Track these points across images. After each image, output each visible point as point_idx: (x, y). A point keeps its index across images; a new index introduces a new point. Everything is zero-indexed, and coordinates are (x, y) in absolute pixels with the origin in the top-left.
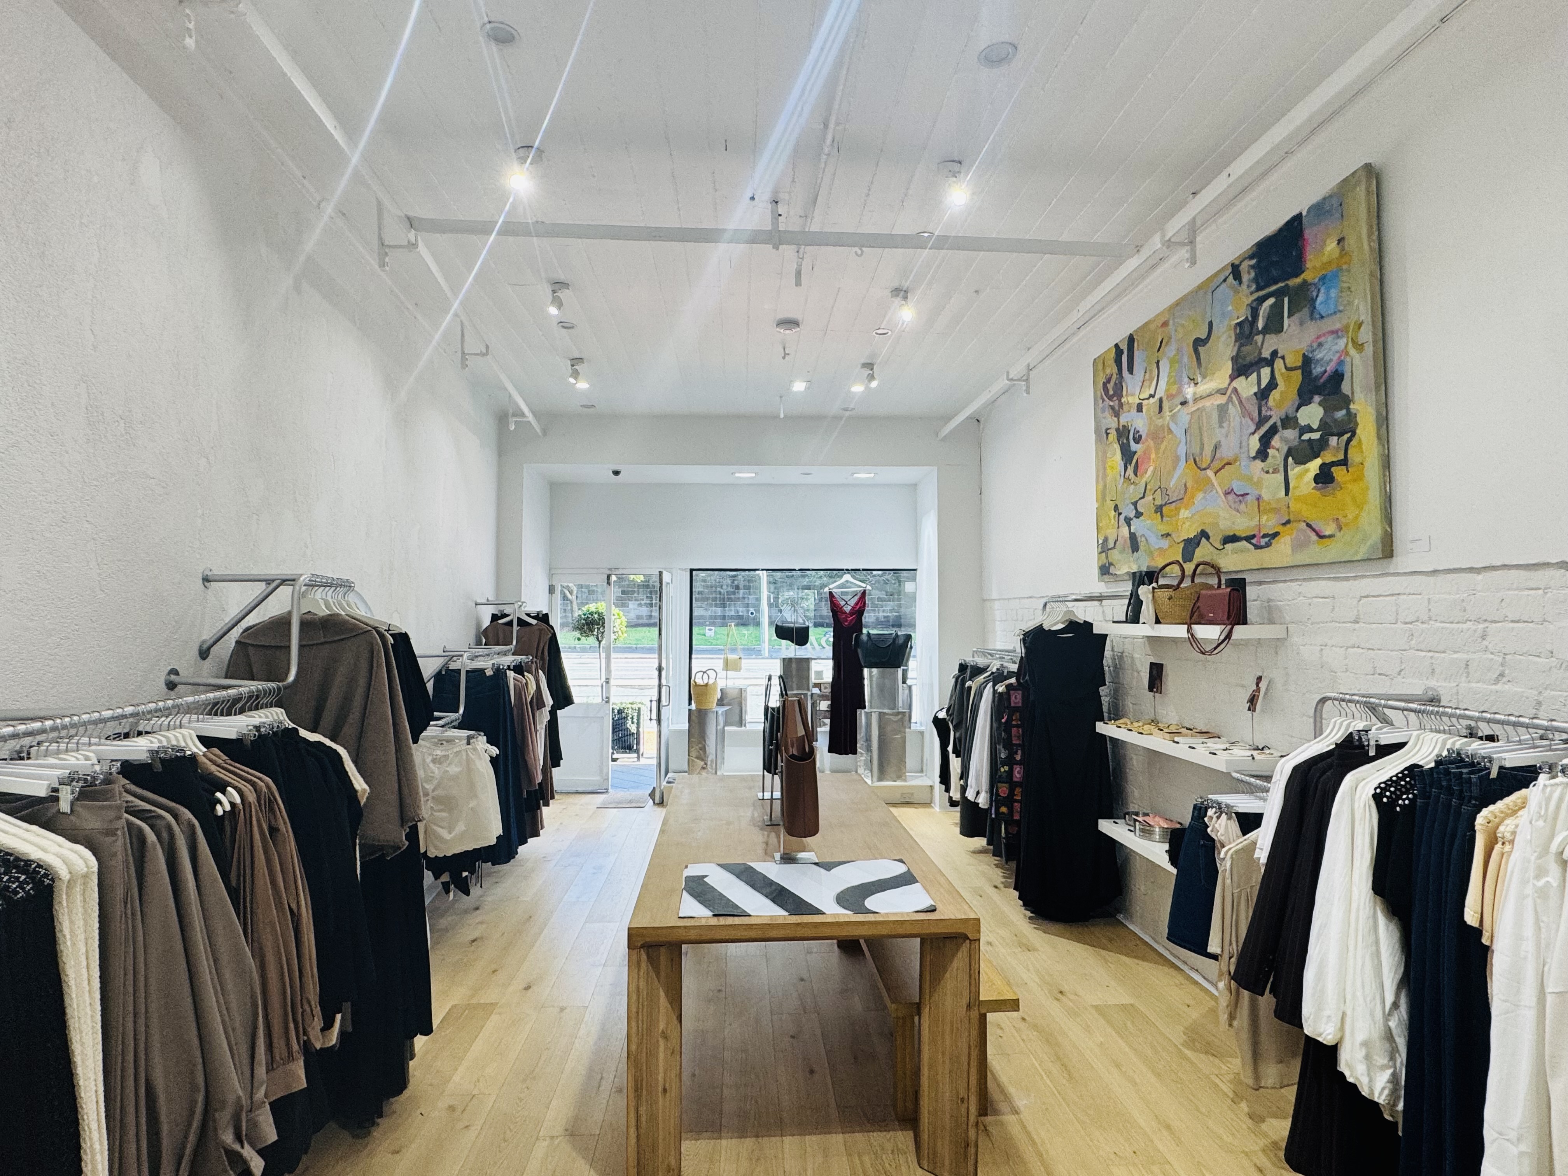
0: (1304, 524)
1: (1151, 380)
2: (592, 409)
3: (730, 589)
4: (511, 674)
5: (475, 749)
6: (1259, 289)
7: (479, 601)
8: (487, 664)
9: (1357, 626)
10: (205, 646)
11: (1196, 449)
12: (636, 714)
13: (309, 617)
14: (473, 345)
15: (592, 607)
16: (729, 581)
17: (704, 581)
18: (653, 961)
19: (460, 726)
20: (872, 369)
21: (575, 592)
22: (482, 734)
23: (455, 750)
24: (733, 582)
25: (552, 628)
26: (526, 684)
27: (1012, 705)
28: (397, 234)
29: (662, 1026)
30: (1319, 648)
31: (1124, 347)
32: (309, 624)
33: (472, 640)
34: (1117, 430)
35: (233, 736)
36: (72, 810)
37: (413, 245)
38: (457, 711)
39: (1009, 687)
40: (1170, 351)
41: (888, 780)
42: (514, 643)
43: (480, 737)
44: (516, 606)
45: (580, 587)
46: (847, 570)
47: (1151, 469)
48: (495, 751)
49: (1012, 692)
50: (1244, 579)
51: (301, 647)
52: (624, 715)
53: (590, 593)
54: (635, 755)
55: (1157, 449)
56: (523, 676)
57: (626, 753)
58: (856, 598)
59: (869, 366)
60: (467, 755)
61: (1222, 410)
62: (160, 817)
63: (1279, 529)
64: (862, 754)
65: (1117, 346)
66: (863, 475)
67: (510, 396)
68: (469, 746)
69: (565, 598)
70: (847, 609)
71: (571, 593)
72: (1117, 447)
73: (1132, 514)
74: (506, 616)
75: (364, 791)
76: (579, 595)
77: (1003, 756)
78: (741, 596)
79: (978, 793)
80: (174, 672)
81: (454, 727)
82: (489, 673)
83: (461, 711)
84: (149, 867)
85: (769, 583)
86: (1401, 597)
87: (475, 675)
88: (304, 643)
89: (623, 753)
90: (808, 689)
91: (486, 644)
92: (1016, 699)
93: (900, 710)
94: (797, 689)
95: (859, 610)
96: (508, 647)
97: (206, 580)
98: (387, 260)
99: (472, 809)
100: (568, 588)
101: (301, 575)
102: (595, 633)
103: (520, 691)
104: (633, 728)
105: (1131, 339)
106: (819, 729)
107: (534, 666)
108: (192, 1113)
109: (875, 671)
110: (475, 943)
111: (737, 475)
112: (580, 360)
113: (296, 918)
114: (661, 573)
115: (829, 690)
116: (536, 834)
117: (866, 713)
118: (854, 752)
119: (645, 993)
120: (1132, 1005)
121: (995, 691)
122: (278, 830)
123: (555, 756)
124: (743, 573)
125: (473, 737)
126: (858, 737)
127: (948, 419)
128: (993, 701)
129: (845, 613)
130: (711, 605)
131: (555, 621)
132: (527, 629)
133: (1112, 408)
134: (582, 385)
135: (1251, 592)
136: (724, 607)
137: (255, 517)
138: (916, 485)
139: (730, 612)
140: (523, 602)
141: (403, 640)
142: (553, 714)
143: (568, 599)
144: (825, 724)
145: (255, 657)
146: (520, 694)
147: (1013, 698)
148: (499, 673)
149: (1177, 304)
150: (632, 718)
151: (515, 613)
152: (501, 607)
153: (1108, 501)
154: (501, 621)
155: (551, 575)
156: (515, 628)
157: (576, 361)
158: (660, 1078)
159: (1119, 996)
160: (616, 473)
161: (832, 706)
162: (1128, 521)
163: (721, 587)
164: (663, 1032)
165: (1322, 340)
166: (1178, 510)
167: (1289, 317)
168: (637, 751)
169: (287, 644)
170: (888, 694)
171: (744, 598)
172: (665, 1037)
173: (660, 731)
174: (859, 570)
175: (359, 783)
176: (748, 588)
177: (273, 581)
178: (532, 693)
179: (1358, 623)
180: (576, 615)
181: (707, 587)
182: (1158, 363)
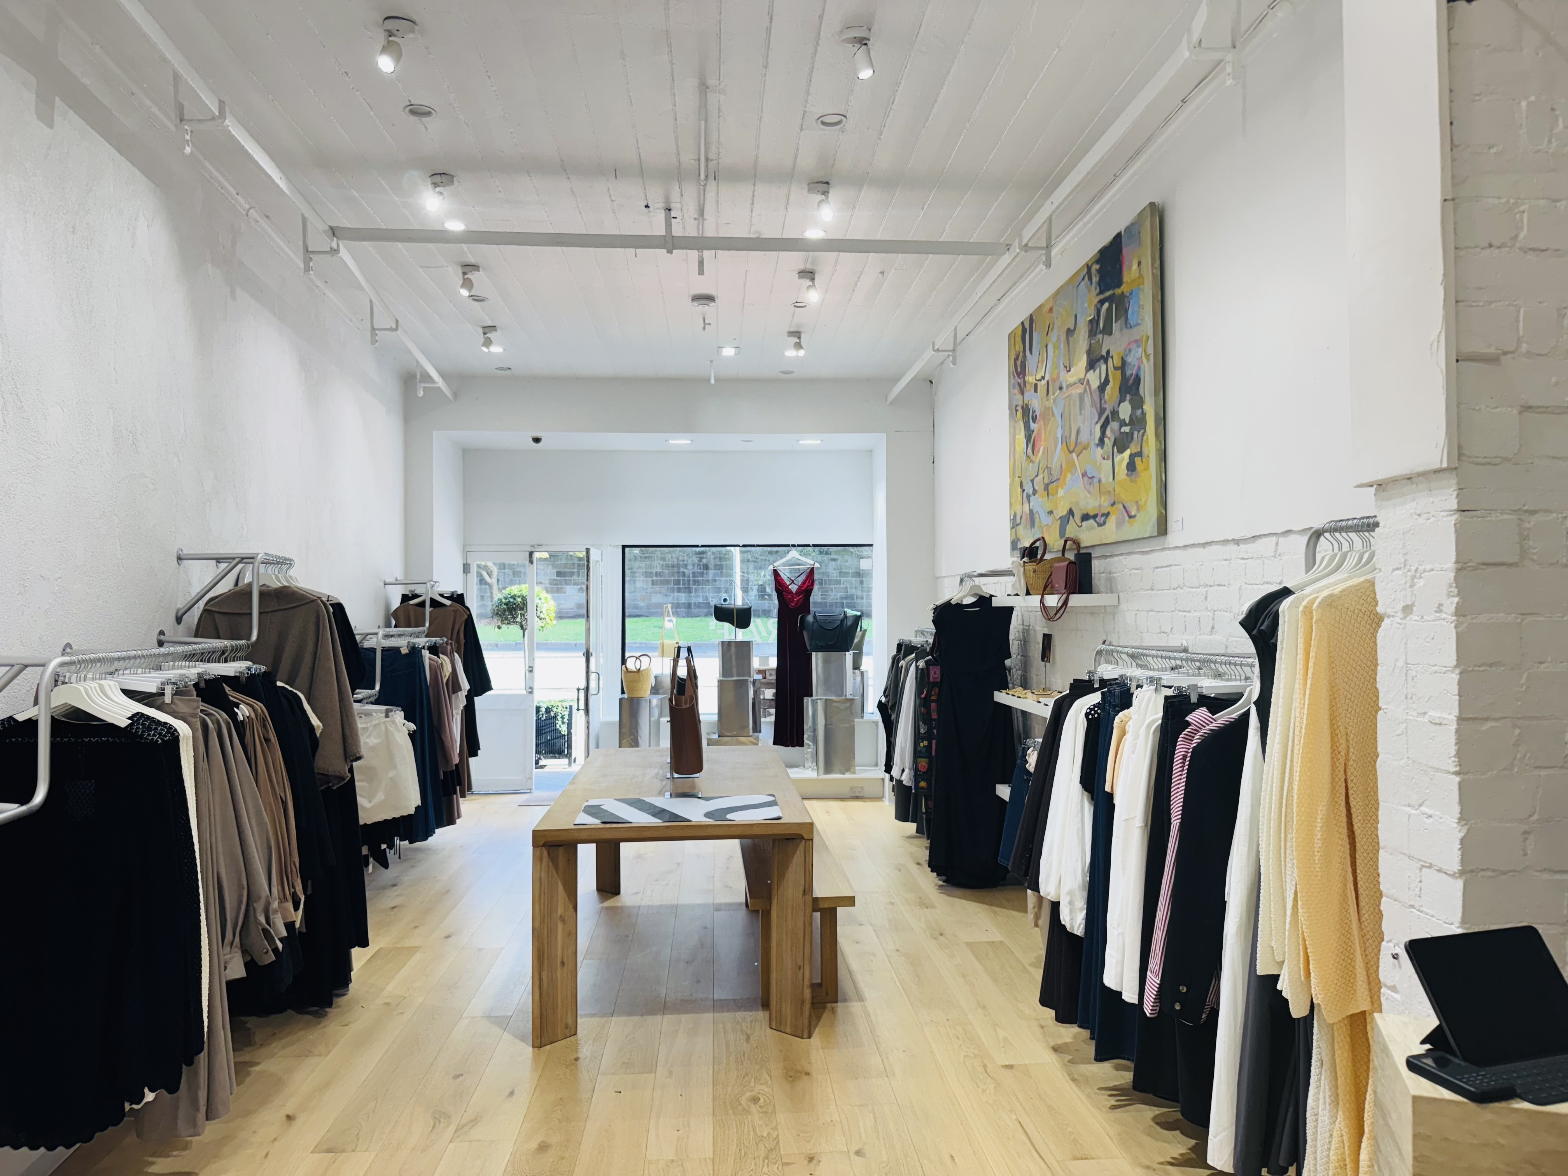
0: (1122, 506)
1: (1043, 362)
2: (509, 372)
3: (696, 570)
4: (426, 653)
5: (394, 722)
6: (1101, 292)
7: (387, 581)
8: (402, 644)
9: (1153, 592)
10: (180, 614)
11: (1067, 434)
12: (566, 713)
13: (263, 588)
14: (383, 320)
15: (515, 590)
16: (696, 560)
17: (663, 559)
18: (553, 859)
19: (377, 702)
20: (799, 338)
21: (495, 574)
22: (400, 709)
23: (374, 723)
24: (701, 559)
25: (468, 609)
26: (442, 664)
27: (931, 680)
28: (319, 241)
29: (560, 911)
30: (1135, 613)
31: (1027, 326)
32: (267, 595)
33: (381, 620)
34: (1022, 407)
35: (232, 674)
36: (172, 701)
37: (335, 250)
38: (373, 688)
39: (927, 663)
40: (1054, 335)
41: (836, 773)
42: (427, 625)
43: (398, 712)
44: (428, 585)
45: (502, 566)
46: (794, 546)
47: (1042, 448)
48: (412, 726)
49: (931, 667)
50: (1090, 554)
51: (260, 613)
52: (552, 714)
53: (517, 575)
54: (566, 761)
55: (1045, 429)
56: (439, 657)
57: (555, 758)
58: (803, 577)
59: (797, 334)
60: (386, 728)
61: (1081, 397)
62: (214, 715)
63: (1109, 509)
64: (809, 745)
65: (1022, 323)
66: (810, 441)
67: (417, 362)
68: (387, 719)
69: (482, 581)
70: (794, 588)
71: (490, 575)
72: (1022, 424)
73: (1031, 492)
74: (416, 596)
75: (318, 726)
76: (501, 579)
77: (922, 731)
78: (710, 578)
79: (903, 771)
80: (162, 633)
81: (372, 703)
82: (404, 651)
83: (378, 687)
84: (210, 744)
85: (743, 561)
86: (1173, 568)
87: (391, 653)
88: (262, 611)
89: (552, 757)
90: (750, 676)
91: (395, 626)
92: (935, 673)
93: (849, 697)
94: (738, 675)
95: (806, 589)
96: (421, 628)
97: (180, 558)
98: (311, 264)
99: (391, 779)
100: (486, 568)
101: (258, 554)
102: (518, 620)
103: (436, 670)
104: (564, 730)
105: (1031, 319)
106: (763, 720)
107: (449, 647)
108: (240, 902)
109: (820, 654)
110: (395, 910)
111: (671, 442)
112: (493, 328)
113: (284, 803)
114: (588, 551)
115: (774, 677)
116: (451, 821)
117: (813, 701)
118: (801, 744)
119: (546, 882)
120: (1001, 942)
121: (917, 667)
122: (270, 740)
123: (472, 745)
124: (713, 549)
125: (391, 711)
126: (805, 727)
127: (896, 380)
128: (916, 678)
129: (791, 592)
130: (673, 590)
131: (472, 602)
132: (438, 610)
133: (1019, 384)
134: (496, 349)
135: (1096, 565)
136: (690, 592)
137: (208, 503)
138: (872, 451)
139: (697, 598)
140: (436, 582)
141: (339, 608)
142: (470, 698)
143: (486, 583)
144: (770, 714)
145: (221, 621)
146: (436, 673)
147: (932, 673)
148: (415, 651)
149: (1058, 292)
150: (563, 718)
151: (427, 593)
152: (412, 587)
153: (1017, 478)
154: (412, 602)
155: (466, 552)
156: (428, 609)
157: (487, 329)
158: (559, 953)
159: (996, 935)
160: (537, 440)
161: (777, 694)
162: (1028, 497)
163: (686, 566)
164: (561, 916)
165: (1131, 347)
166: (1057, 487)
167: (1116, 322)
168: (569, 756)
169: (248, 611)
170: (836, 682)
171: (715, 581)
172: (563, 921)
173: (588, 722)
174: (808, 546)
175: (315, 721)
176: (719, 567)
177: (234, 559)
178: (448, 675)
179: (1153, 590)
180: (496, 599)
181: (667, 566)
182: (1046, 346)
